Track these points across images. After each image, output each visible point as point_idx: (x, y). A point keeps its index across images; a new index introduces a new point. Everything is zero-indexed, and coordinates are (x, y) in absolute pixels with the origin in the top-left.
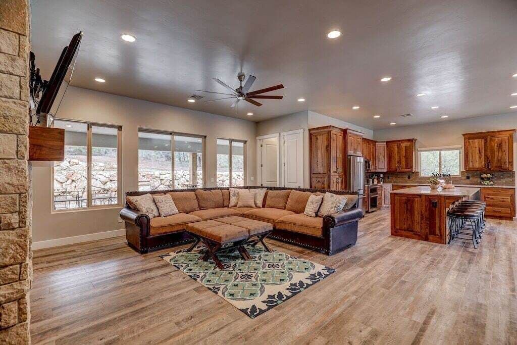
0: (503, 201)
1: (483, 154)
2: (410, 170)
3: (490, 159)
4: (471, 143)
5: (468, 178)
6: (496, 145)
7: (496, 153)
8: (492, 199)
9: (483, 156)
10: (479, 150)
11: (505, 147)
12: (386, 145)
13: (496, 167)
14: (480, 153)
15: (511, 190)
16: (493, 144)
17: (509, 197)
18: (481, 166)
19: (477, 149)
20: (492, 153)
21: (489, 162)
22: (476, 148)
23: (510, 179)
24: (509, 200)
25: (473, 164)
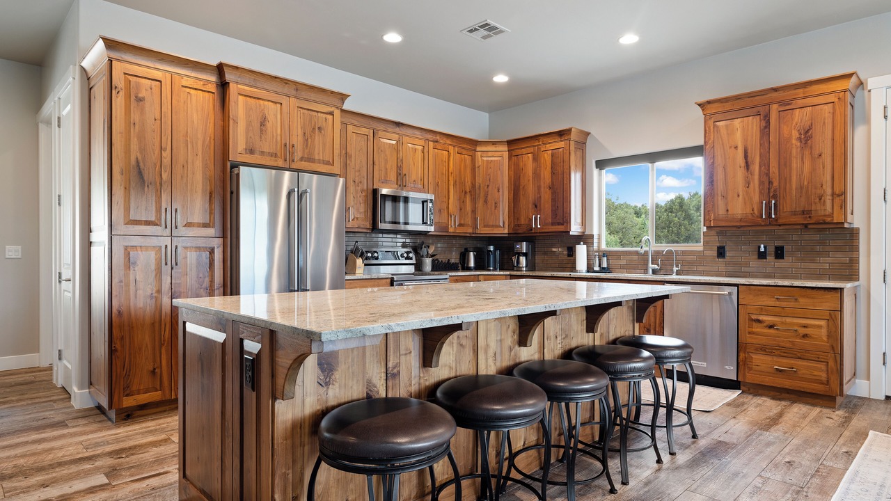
0: (805, 336)
1: (756, 168)
2: (561, 228)
3: (776, 184)
4: (723, 132)
5: (721, 252)
6: (795, 134)
7: (796, 164)
8: (771, 327)
9: (756, 177)
10: (746, 157)
11: (823, 142)
12: (506, 154)
13: (794, 213)
14: (747, 166)
15: (829, 295)
16: (785, 130)
17: (823, 323)
18: (749, 211)
19: (740, 153)
20: (784, 163)
21: (775, 197)
22: (736, 148)
23: (842, 257)
24: (824, 332)
25: (726, 204)
